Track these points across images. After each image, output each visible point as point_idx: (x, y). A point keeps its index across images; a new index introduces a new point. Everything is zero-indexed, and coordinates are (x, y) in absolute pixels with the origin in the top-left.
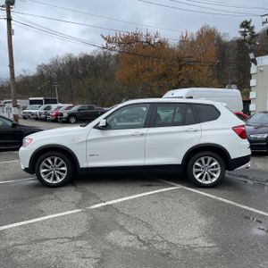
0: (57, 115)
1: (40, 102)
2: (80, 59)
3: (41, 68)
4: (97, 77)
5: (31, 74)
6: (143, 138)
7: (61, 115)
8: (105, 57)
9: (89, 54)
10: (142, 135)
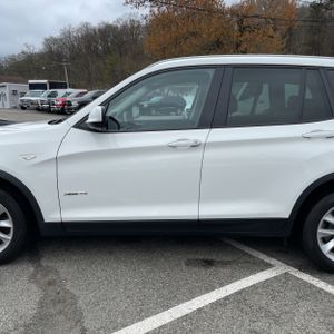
0: (64, 104)
1: (43, 87)
2: (99, 30)
3: (49, 42)
4: (121, 55)
5: (37, 51)
6: (197, 154)
7: (70, 103)
8: (133, 27)
9: (111, 23)
10: (195, 146)
